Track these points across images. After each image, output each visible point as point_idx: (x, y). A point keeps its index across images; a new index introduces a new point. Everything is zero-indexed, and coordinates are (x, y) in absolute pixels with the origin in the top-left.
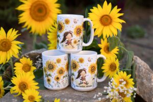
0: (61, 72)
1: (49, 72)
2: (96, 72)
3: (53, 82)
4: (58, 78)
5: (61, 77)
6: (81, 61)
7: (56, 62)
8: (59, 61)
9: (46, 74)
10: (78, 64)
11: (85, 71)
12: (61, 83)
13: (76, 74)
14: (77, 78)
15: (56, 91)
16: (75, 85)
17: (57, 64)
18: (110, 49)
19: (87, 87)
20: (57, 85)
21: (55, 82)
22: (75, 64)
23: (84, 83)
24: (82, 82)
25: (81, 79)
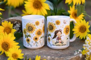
0: (39, 33)
1: (28, 33)
3: (32, 42)
4: (36, 39)
5: (39, 37)
6: (58, 23)
7: (35, 24)
8: (37, 23)
9: (26, 35)
10: (54, 26)
11: (61, 32)
12: (39, 43)
13: (53, 34)
15: (34, 49)
16: (52, 44)
17: (36, 26)
19: (62, 45)
20: (35, 45)
21: (34, 42)
22: (52, 26)
23: (60, 42)
24: (58, 41)
25: (57, 39)
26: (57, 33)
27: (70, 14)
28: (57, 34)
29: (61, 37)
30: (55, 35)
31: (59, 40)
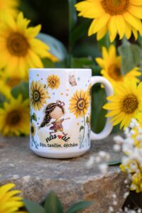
2: (88, 111)
6: (53, 82)
10: (44, 91)
11: (61, 107)
14: (43, 125)
16: (39, 142)
18: (122, 71)
19: (66, 146)
22: (38, 91)
23: (60, 137)
24: (53, 134)
25: (51, 128)
26: (51, 111)
27: (104, 69)
28: (51, 114)
29: (63, 124)
30: (46, 116)
31: (56, 131)
